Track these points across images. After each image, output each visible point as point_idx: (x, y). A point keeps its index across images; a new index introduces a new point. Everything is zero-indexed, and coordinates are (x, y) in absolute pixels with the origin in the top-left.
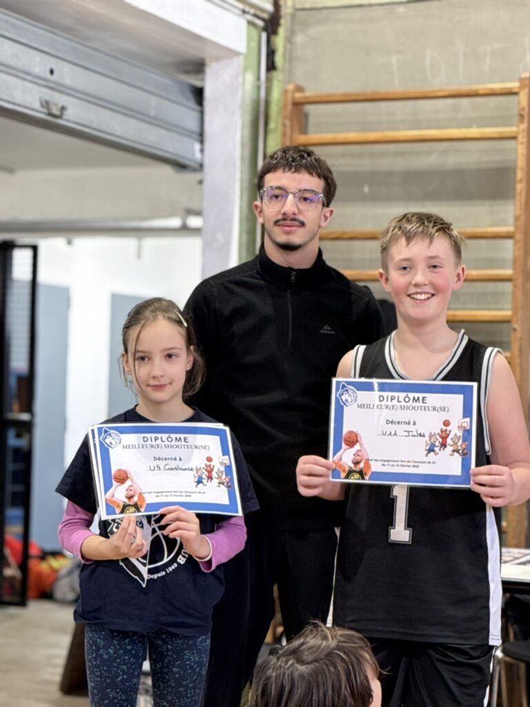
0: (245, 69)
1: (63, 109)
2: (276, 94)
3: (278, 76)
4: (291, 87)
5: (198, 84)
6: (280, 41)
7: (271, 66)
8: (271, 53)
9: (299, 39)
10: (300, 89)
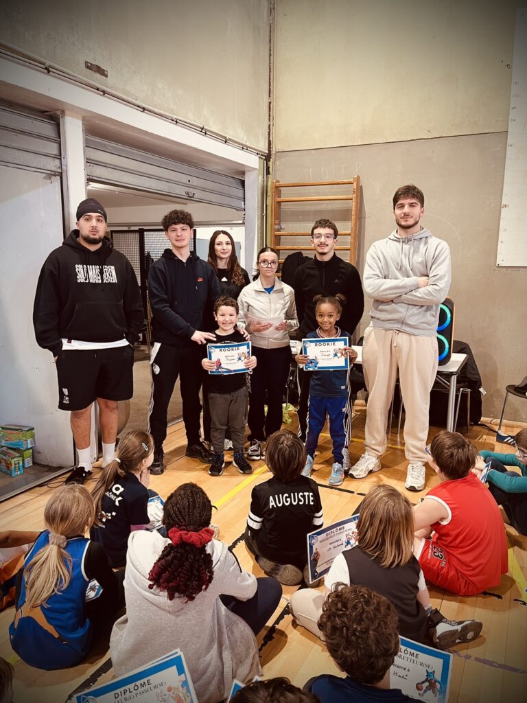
0: (259, 175)
1: (194, 194)
2: (269, 184)
3: (270, 176)
4: (275, 181)
5: (243, 179)
6: (271, 164)
7: (268, 173)
8: (268, 168)
9: (278, 163)
10: (278, 182)
